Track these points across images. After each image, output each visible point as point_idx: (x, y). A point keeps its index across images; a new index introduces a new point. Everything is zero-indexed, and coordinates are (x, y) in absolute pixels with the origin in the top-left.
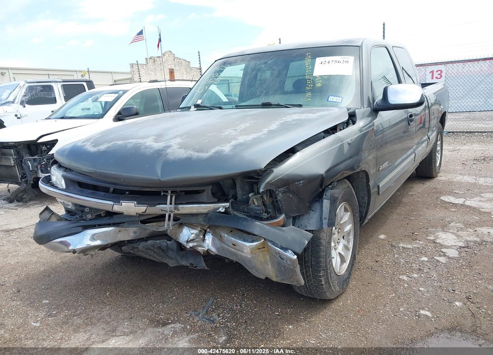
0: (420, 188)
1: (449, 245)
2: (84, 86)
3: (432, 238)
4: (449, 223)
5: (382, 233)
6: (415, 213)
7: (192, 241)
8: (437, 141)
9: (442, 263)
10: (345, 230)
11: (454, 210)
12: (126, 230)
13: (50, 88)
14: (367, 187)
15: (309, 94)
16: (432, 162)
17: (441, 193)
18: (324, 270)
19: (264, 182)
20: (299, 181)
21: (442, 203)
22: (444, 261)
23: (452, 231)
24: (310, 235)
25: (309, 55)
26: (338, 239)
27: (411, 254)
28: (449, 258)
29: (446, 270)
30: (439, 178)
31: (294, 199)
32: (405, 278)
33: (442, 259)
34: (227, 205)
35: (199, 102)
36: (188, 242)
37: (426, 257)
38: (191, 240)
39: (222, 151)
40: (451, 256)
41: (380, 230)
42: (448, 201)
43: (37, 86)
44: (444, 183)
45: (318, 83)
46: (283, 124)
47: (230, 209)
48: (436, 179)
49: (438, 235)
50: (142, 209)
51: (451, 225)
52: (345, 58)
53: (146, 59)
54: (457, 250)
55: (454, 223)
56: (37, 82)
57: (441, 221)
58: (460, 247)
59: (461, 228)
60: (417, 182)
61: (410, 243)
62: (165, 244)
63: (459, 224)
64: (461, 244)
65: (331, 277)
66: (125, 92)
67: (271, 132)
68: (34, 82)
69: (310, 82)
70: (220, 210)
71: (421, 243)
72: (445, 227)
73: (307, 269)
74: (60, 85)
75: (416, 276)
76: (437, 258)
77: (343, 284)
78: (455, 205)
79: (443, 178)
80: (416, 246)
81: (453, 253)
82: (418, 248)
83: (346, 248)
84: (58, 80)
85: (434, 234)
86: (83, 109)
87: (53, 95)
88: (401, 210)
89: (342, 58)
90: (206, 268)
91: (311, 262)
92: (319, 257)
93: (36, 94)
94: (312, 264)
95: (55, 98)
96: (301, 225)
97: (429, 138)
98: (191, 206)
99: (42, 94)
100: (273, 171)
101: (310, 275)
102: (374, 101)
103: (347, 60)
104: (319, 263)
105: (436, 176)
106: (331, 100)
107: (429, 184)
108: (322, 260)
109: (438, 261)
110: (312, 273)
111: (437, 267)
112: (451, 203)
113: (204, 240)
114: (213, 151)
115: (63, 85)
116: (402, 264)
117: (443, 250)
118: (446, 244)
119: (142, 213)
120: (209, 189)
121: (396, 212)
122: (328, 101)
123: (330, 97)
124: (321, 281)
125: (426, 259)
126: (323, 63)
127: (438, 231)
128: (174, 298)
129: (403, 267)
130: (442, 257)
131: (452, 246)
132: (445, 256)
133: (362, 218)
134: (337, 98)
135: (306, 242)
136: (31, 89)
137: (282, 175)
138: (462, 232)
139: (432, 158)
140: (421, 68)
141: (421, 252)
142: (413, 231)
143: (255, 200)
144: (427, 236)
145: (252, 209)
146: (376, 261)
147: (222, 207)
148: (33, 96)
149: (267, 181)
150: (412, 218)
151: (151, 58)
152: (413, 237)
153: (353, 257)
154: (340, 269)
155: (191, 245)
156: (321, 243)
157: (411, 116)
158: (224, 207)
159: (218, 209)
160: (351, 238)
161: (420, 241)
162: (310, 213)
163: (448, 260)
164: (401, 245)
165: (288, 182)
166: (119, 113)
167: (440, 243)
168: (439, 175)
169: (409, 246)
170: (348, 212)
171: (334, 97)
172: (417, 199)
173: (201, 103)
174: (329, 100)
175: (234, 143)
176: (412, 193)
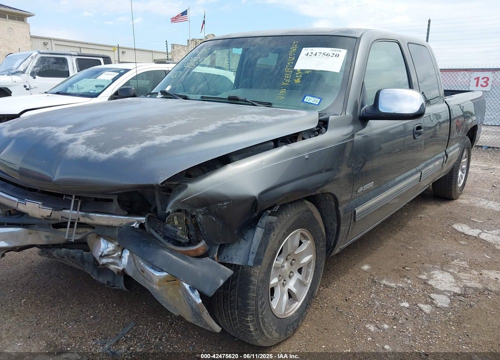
0: (433, 211)
1: (442, 289)
2: (100, 61)
3: (424, 277)
4: (453, 259)
5: (366, 264)
6: (416, 241)
7: (107, 256)
8: (461, 157)
9: (425, 313)
10: (302, 262)
11: (464, 242)
12: (37, 233)
13: (64, 61)
14: (337, 212)
15: (283, 91)
16: (452, 182)
17: (456, 220)
18: (253, 315)
19: (173, 199)
20: (222, 202)
21: (453, 233)
22: (428, 311)
23: (451, 270)
24: (229, 272)
25: (295, 44)
26: (291, 272)
27: (391, 295)
28: (436, 307)
29: (426, 324)
30: (459, 201)
31: (218, 223)
32: (372, 328)
33: (427, 308)
34: (143, 219)
35: (168, 89)
36: (101, 257)
37: (408, 302)
38: (105, 256)
39: (126, 153)
40: (439, 305)
41: (367, 259)
42: (461, 230)
43: (50, 58)
44: (463, 207)
45: (296, 79)
46: (224, 125)
47: (146, 226)
48: (456, 201)
49: (434, 274)
50: (46, 212)
51: (453, 263)
52: (335, 51)
53: (188, 40)
54: (449, 297)
55: (459, 260)
56: (51, 54)
57: (443, 256)
58: (455, 294)
59: (465, 269)
60: (432, 203)
61: (396, 281)
62: (79, 255)
63: (463, 263)
64: (457, 290)
65: (264, 323)
66: (127, 71)
67: (202, 134)
68: (47, 54)
69: (289, 76)
70: (134, 225)
71: (409, 281)
72: (444, 266)
73: (233, 310)
74: (74, 58)
75: (386, 326)
76: (421, 306)
77: (287, 329)
78: (467, 237)
79: (465, 201)
80: (401, 285)
81: (442, 301)
82: (403, 288)
83: (301, 283)
84: (73, 53)
85: (429, 271)
86: (96, 86)
87: (66, 68)
88: (402, 235)
89: (332, 50)
90: (125, 289)
91: (237, 303)
92: (247, 298)
93: (49, 66)
94: (238, 306)
95: (68, 71)
96: (228, 257)
97: (447, 155)
98: (101, 215)
99: (54, 67)
100: (186, 187)
101: (236, 318)
102: (362, 106)
103: (338, 53)
104: (246, 305)
105: (457, 198)
106: (307, 101)
107: (446, 207)
108: (252, 302)
109: (421, 310)
110: (238, 316)
111: (417, 318)
112: (464, 233)
113: (120, 257)
114: (116, 151)
115: (78, 59)
116: (375, 307)
117: (433, 296)
118: (439, 287)
119: (48, 216)
120: (115, 198)
121: (394, 237)
122: (303, 101)
123: (307, 97)
124: (249, 328)
125: (406, 305)
126: (309, 54)
127: (434, 269)
128: (92, 317)
129: (375, 312)
130: (428, 305)
131: (445, 291)
132: (433, 303)
133: (330, 247)
134: (314, 99)
135: (222, 282)
136: (43, 60)
137: (197, 192)
138: (464, 274)
139: (452, 176)
140: (466, 73)
141: (404, 294)
142: (404, 265)
143: (175, 218)
144: (420, 273)
145: (167, 229)
146: (346, 300)
147: (136, 221)
148: (45, 68)
149: (177, 198)
150: (410, 247)
151: (193, 40)
152: (401, 273)
153: (311, 296)
154: (286, 310)
155: (104, 261)
156: (251, 281)
157: (419, 128)
158: (138, 222)
159: (133, 223)
160: (311, 271)
161: (408, 278)
162: (241, 243)
163: (434, 309)
164: (384, 282)
165: (209, 202)
166: (116, 93)
167: (431, 285)
168: (461, 196)
169: (393, 285)
170: (308, 240)
171: (311, 98)
172: (424, 224)
173: (169, 90)
174: (305, 100)
175: (146, 144)
176: (422, 216)
